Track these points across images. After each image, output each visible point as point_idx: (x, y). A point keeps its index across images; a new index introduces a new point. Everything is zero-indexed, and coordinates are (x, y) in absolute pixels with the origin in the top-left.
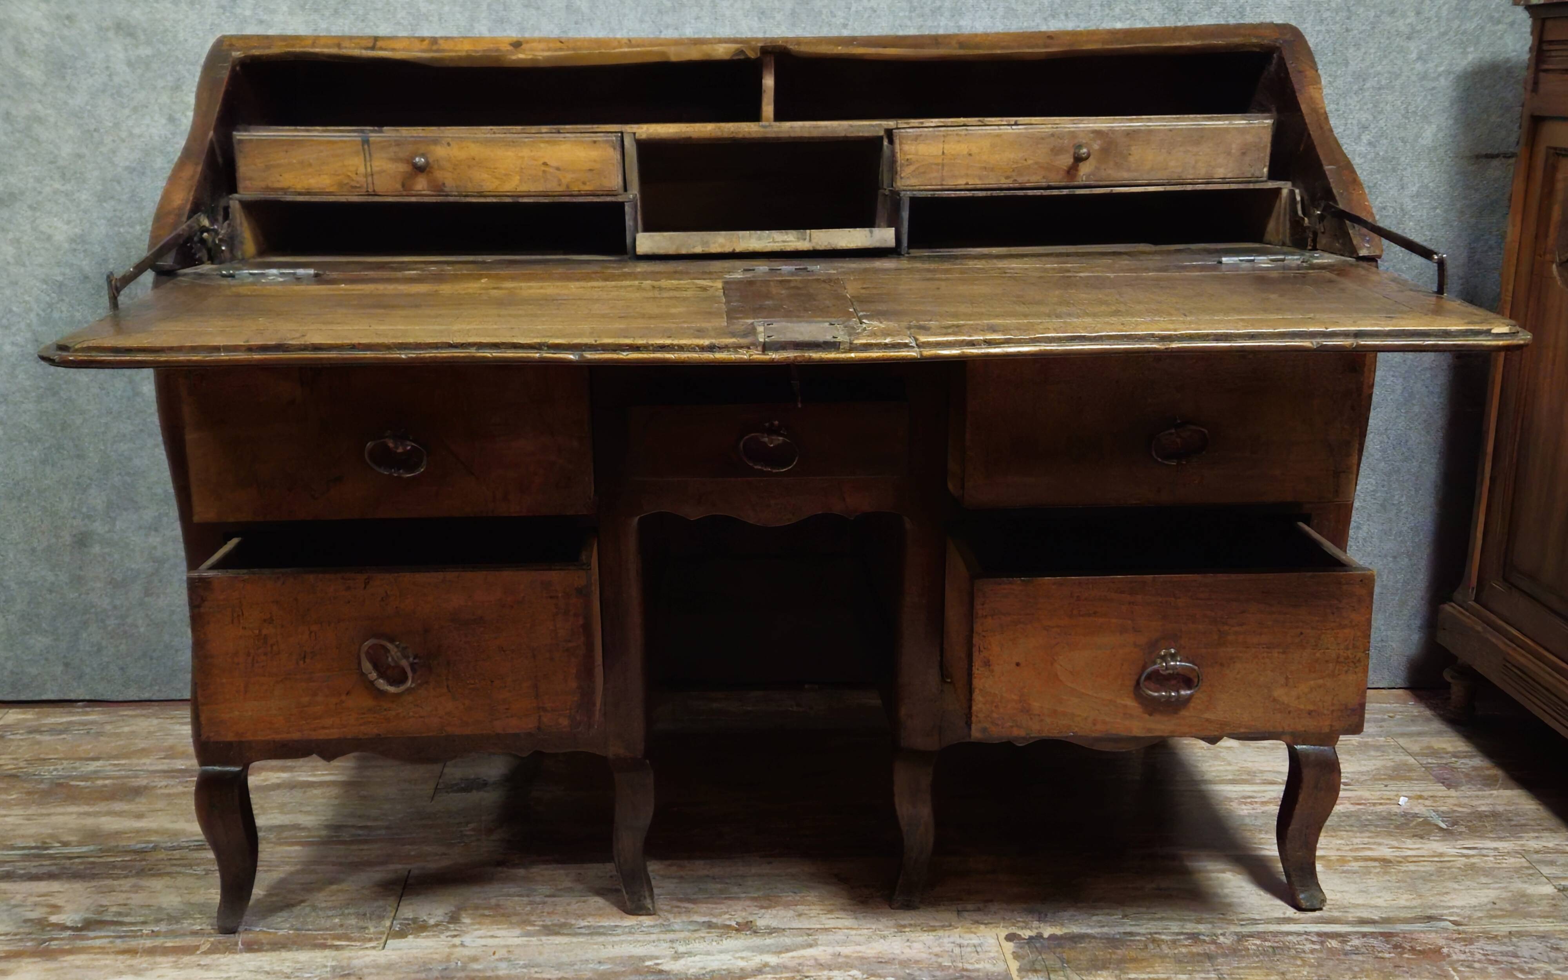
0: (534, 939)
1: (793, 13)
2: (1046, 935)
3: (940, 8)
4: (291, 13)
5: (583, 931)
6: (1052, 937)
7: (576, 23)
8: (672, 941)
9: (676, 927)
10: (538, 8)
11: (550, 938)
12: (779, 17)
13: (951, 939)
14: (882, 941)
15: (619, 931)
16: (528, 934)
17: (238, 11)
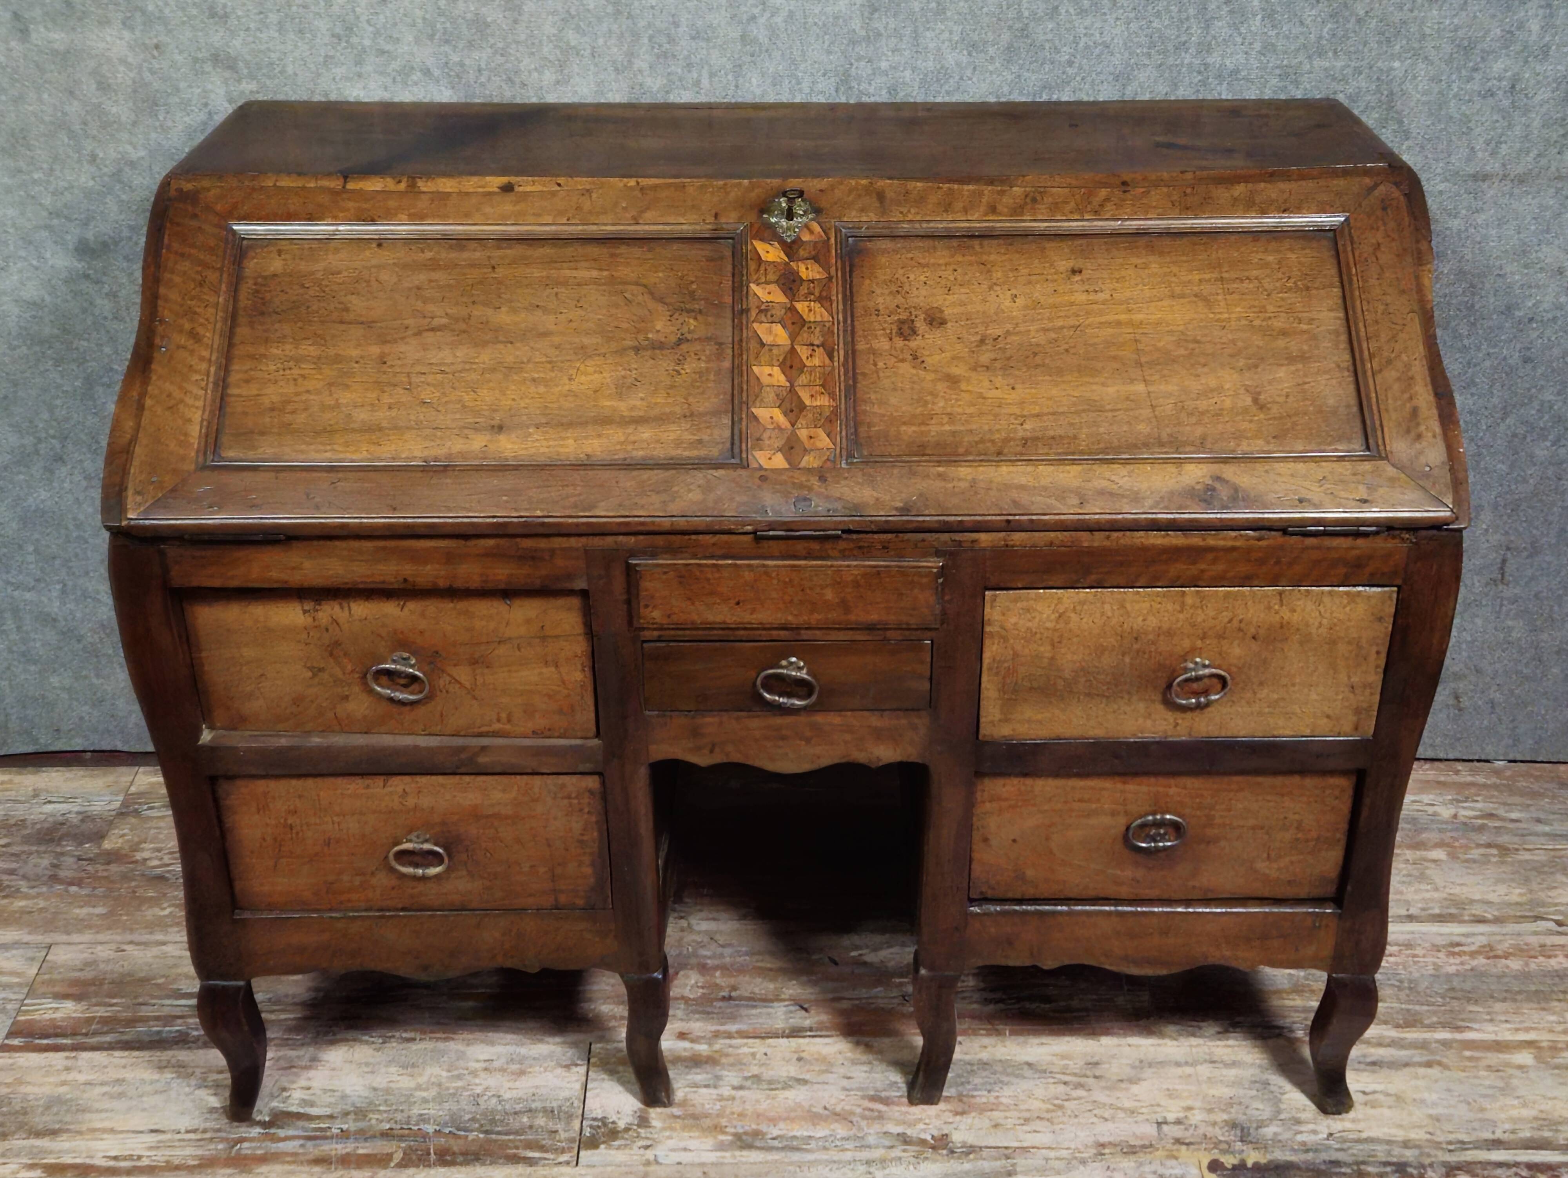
0: (728, 1154)
1: (1009, 48)
2: (1250, 1164)
3: (1185, 43)
4: (417, 41)
5: (776, 1143)
6: (1257, 1167)
8: (868, 1163)
9: (871, 1140)
10: (708, 40)
11: (745, 1153)
12: (991, 51)
13: (1153, 1168)
14: (1082, 1168)
15: (813, 1145)
16: (721, 1147)
17: (355, 40)
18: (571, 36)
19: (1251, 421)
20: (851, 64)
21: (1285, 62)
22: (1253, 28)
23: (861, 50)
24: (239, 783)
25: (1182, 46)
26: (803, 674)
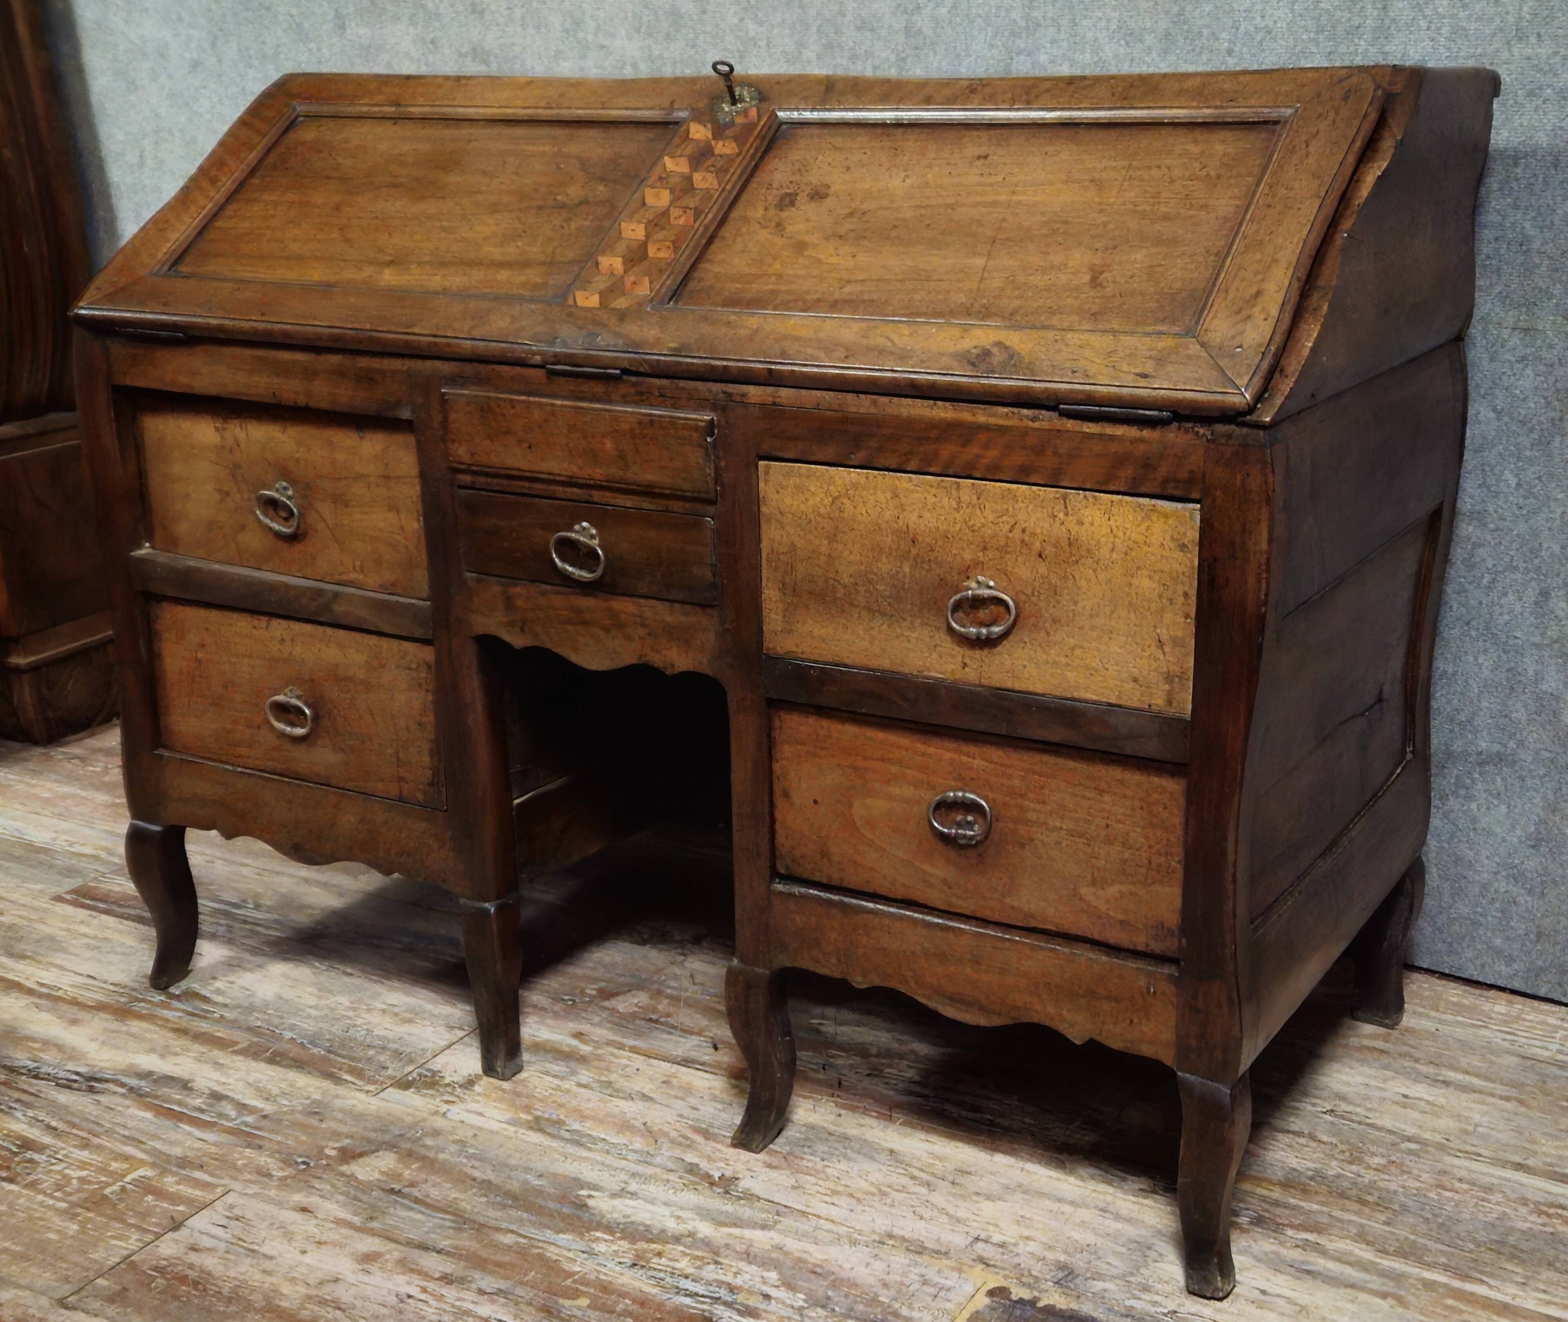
1: (1167, 35)
7: (916, 48)
10: (872, 30)
12: (1149, 39)
15: (599, 1146)
17: (580, 35)
18: (752, 28)
19: (1076, 298)
20: (1012, 59)
21: (1479, 51)
22: (1440, 10)
23: (1021, 43)
24: (165, 604)
25: (1354, 31)
26: (595, 542)
